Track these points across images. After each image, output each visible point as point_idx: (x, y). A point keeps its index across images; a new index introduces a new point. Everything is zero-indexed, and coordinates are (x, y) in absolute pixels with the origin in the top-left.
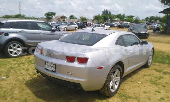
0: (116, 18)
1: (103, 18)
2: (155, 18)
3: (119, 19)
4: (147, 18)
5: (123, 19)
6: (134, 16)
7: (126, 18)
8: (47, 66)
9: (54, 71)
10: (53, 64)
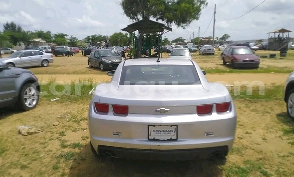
0: (35, 38)
1: (8, 37)
2: (98, 38)
3: (43, 39)
4: (88, 38)
5: (49, 40)
6: (66, 35)
7: (54, 39)
8: (152, 134)
9: (175, 137)
10: (172, 126)
